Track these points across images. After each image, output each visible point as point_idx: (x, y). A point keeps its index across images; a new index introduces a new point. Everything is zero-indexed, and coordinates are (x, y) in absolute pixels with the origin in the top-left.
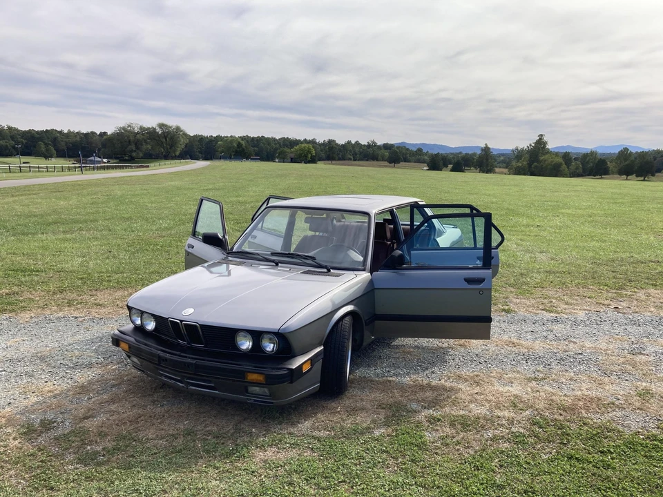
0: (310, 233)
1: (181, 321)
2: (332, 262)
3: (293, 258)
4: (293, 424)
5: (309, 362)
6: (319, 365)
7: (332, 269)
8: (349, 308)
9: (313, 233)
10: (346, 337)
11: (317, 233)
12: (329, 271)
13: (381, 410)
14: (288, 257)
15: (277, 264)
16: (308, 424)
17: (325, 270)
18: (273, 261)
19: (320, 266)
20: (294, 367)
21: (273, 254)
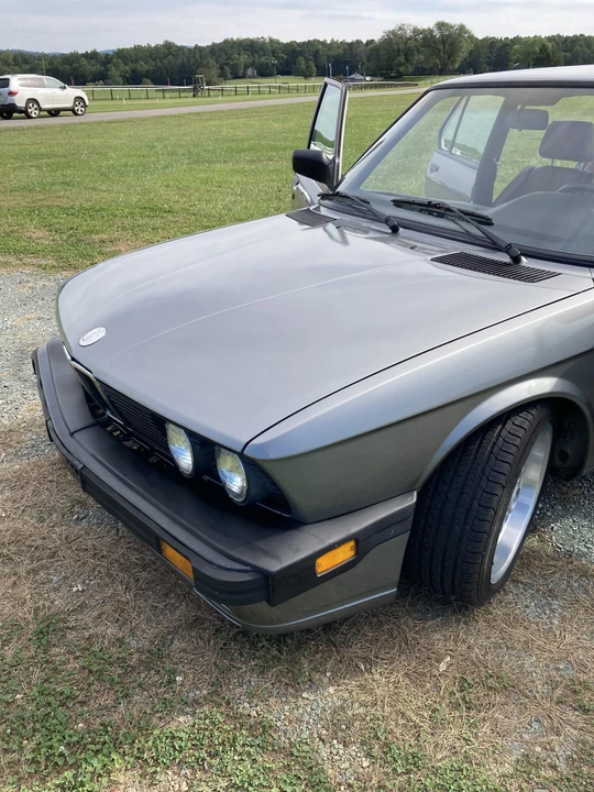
0: (537, 161)
1: (73, 359)
2: (542, 237)
3: (441, 216)
4: (294, 683)
5: (352, 543)
6: (395, 549)
7: (527, 256)
8: (543, 385)
9: (548, 162)
10: (503, 480)
11: (558, 163)
12: (516, 260)
13: (572, 716)
14: (431, 213)
15: (395, 230)
16: (330, 695)
17: (506, 259)
18: (386, 221)
19: (495, 246)
20: (274, 566)
21: (398, 203)
